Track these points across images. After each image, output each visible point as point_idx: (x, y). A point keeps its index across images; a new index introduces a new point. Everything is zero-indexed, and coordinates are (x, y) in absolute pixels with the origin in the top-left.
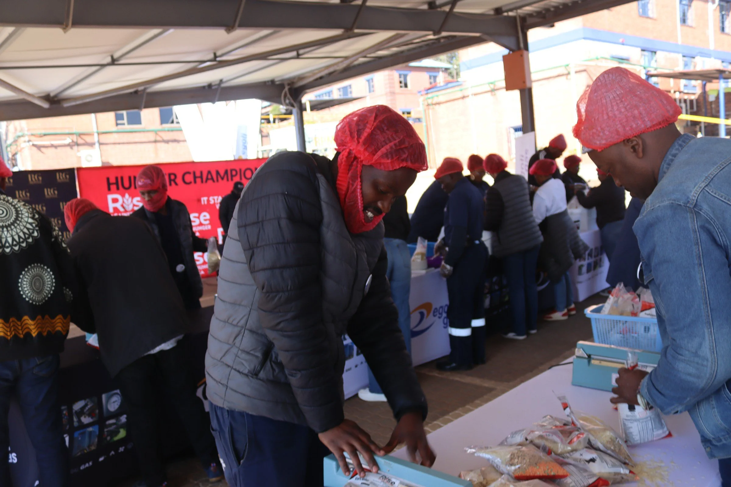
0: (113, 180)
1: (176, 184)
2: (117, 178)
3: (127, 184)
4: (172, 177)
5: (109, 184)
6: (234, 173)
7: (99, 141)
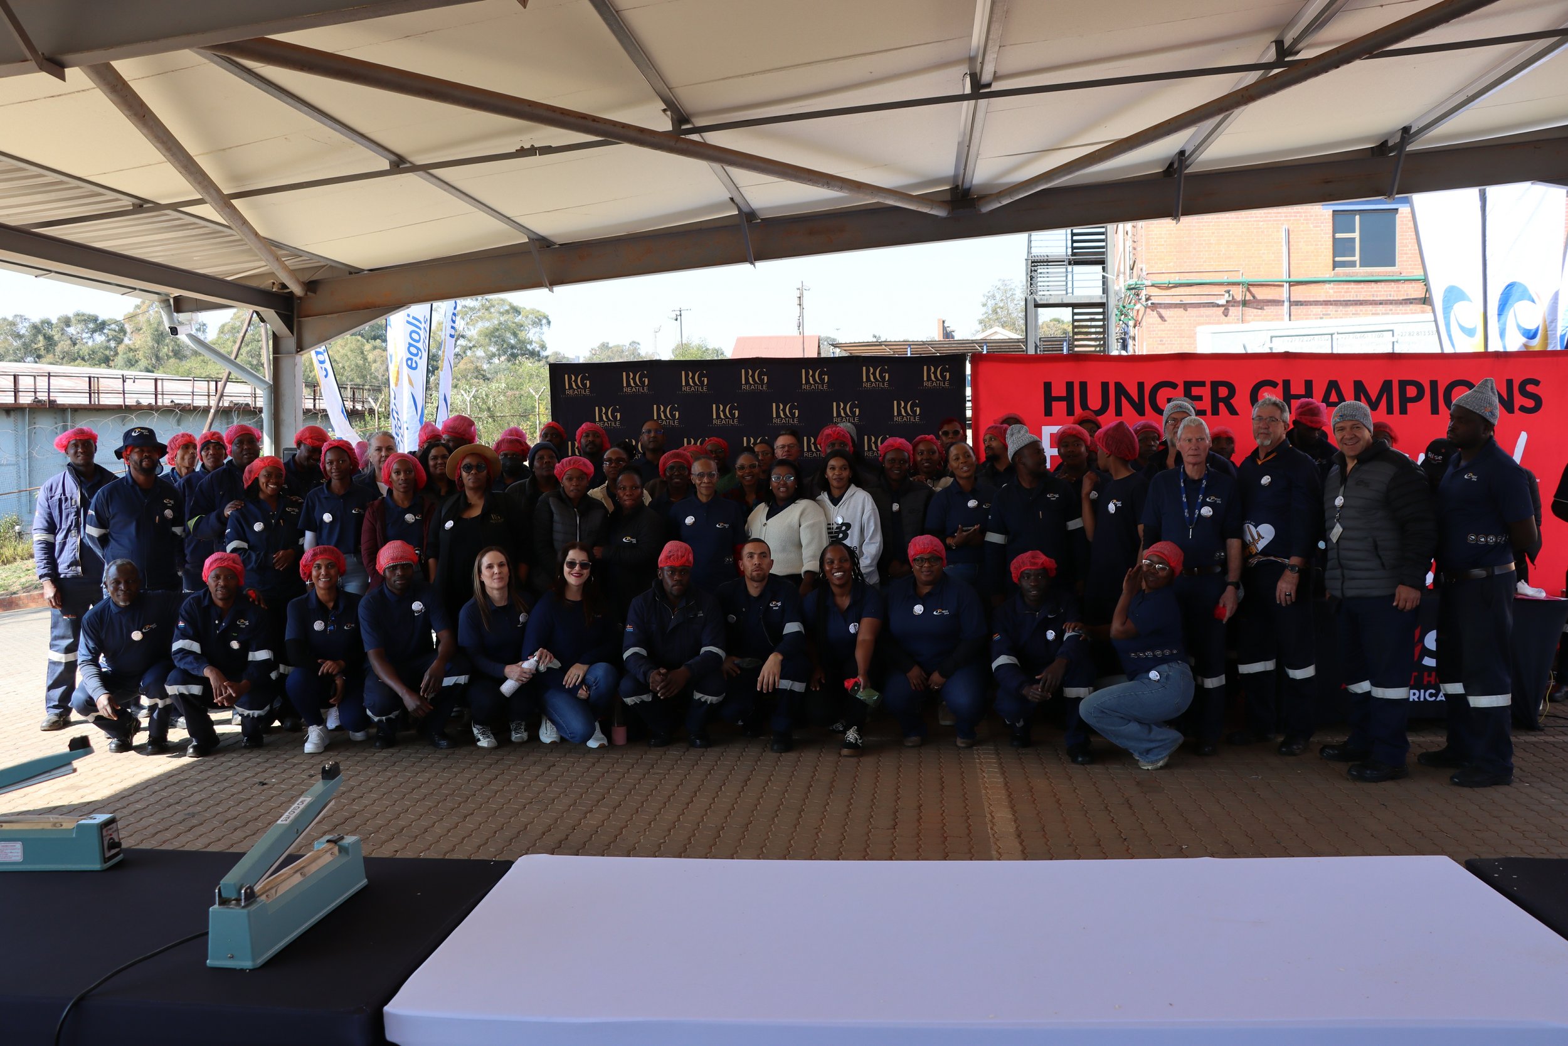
0: (1059, 390)
1: (1233, 411)
2: (1070, 386)
3: (1095, 402)
4: (1223, 392)
5: (1049, 399)
6: (1411, 391)
7: (1290, 301)
